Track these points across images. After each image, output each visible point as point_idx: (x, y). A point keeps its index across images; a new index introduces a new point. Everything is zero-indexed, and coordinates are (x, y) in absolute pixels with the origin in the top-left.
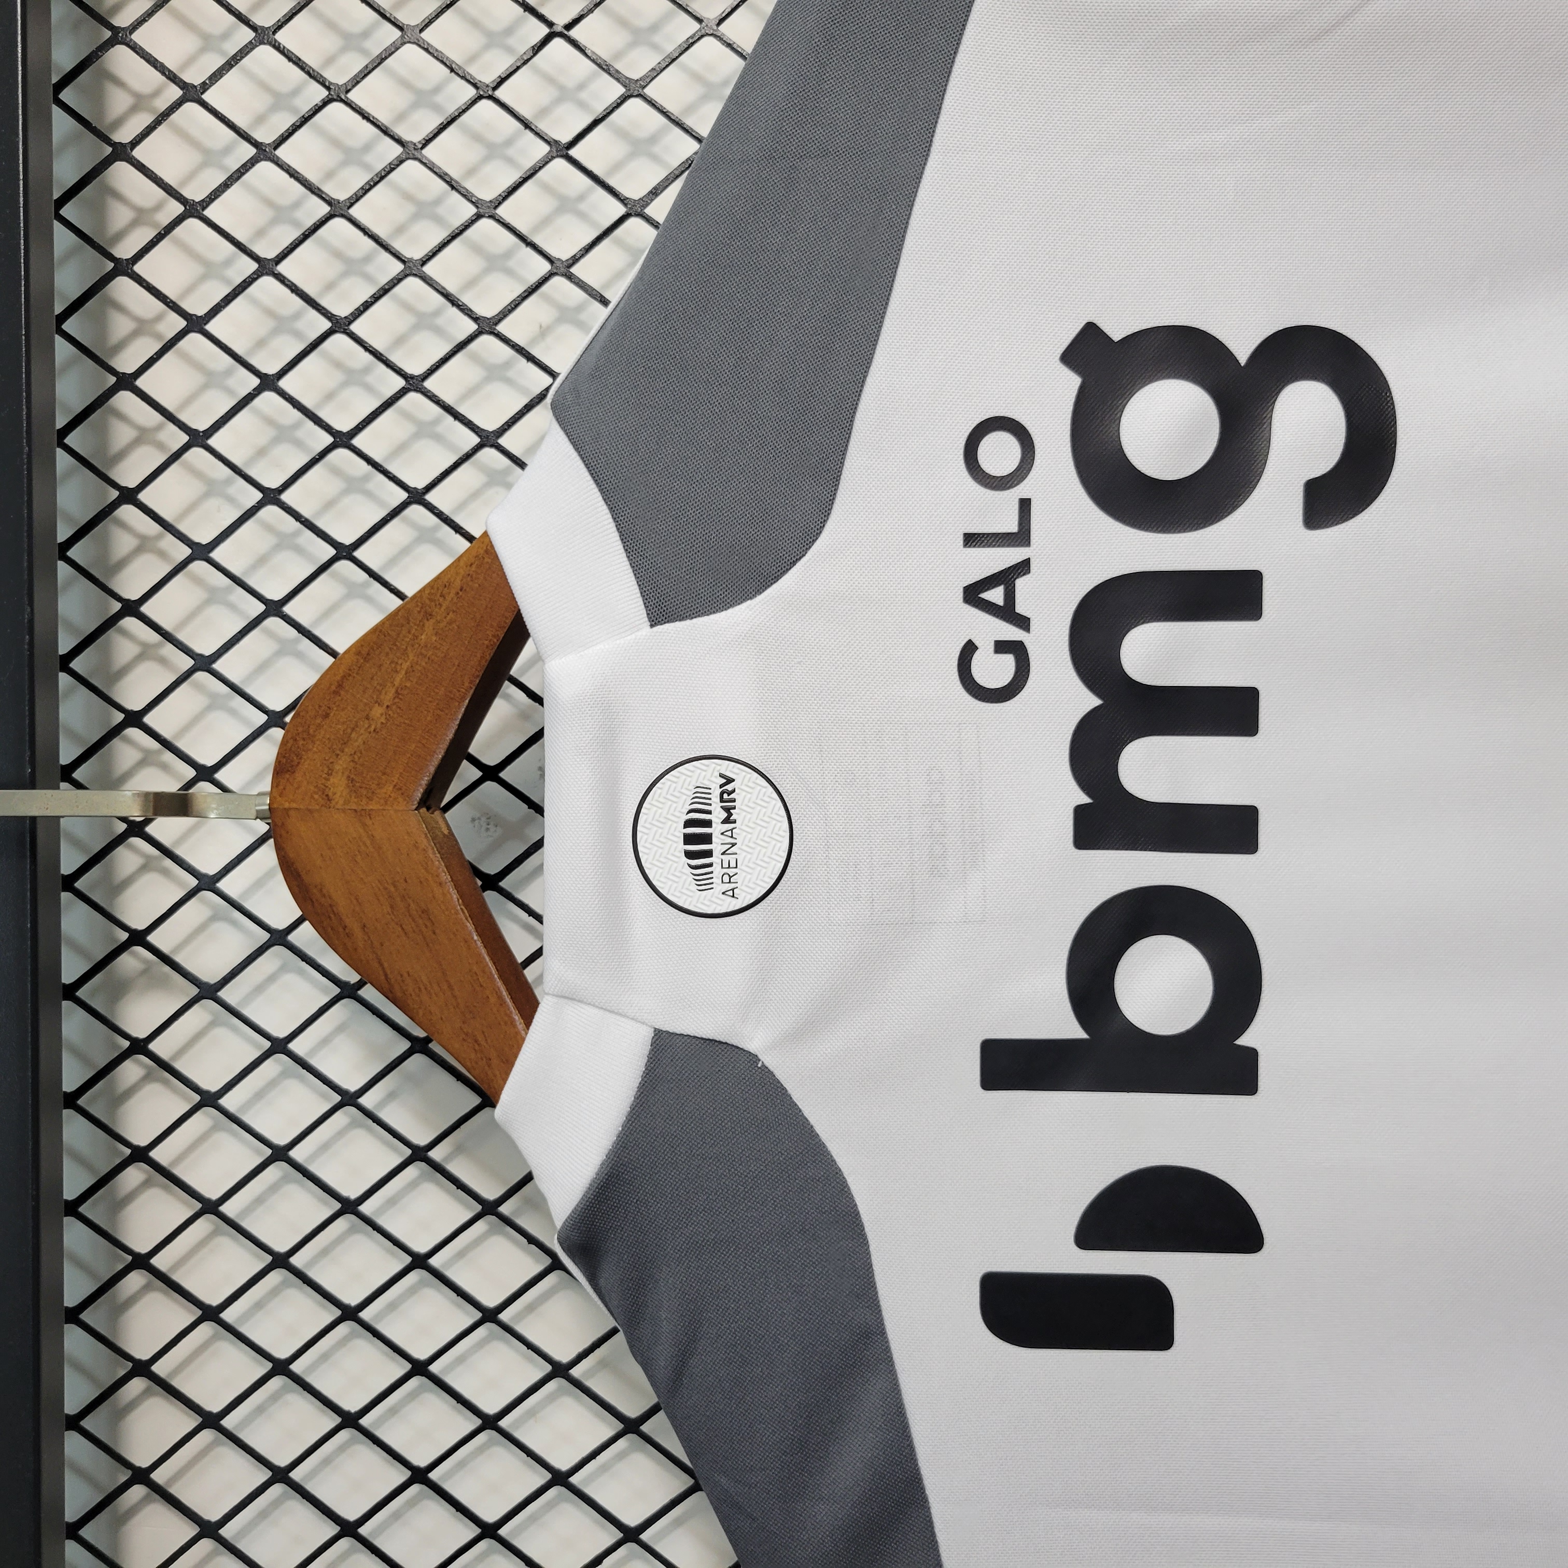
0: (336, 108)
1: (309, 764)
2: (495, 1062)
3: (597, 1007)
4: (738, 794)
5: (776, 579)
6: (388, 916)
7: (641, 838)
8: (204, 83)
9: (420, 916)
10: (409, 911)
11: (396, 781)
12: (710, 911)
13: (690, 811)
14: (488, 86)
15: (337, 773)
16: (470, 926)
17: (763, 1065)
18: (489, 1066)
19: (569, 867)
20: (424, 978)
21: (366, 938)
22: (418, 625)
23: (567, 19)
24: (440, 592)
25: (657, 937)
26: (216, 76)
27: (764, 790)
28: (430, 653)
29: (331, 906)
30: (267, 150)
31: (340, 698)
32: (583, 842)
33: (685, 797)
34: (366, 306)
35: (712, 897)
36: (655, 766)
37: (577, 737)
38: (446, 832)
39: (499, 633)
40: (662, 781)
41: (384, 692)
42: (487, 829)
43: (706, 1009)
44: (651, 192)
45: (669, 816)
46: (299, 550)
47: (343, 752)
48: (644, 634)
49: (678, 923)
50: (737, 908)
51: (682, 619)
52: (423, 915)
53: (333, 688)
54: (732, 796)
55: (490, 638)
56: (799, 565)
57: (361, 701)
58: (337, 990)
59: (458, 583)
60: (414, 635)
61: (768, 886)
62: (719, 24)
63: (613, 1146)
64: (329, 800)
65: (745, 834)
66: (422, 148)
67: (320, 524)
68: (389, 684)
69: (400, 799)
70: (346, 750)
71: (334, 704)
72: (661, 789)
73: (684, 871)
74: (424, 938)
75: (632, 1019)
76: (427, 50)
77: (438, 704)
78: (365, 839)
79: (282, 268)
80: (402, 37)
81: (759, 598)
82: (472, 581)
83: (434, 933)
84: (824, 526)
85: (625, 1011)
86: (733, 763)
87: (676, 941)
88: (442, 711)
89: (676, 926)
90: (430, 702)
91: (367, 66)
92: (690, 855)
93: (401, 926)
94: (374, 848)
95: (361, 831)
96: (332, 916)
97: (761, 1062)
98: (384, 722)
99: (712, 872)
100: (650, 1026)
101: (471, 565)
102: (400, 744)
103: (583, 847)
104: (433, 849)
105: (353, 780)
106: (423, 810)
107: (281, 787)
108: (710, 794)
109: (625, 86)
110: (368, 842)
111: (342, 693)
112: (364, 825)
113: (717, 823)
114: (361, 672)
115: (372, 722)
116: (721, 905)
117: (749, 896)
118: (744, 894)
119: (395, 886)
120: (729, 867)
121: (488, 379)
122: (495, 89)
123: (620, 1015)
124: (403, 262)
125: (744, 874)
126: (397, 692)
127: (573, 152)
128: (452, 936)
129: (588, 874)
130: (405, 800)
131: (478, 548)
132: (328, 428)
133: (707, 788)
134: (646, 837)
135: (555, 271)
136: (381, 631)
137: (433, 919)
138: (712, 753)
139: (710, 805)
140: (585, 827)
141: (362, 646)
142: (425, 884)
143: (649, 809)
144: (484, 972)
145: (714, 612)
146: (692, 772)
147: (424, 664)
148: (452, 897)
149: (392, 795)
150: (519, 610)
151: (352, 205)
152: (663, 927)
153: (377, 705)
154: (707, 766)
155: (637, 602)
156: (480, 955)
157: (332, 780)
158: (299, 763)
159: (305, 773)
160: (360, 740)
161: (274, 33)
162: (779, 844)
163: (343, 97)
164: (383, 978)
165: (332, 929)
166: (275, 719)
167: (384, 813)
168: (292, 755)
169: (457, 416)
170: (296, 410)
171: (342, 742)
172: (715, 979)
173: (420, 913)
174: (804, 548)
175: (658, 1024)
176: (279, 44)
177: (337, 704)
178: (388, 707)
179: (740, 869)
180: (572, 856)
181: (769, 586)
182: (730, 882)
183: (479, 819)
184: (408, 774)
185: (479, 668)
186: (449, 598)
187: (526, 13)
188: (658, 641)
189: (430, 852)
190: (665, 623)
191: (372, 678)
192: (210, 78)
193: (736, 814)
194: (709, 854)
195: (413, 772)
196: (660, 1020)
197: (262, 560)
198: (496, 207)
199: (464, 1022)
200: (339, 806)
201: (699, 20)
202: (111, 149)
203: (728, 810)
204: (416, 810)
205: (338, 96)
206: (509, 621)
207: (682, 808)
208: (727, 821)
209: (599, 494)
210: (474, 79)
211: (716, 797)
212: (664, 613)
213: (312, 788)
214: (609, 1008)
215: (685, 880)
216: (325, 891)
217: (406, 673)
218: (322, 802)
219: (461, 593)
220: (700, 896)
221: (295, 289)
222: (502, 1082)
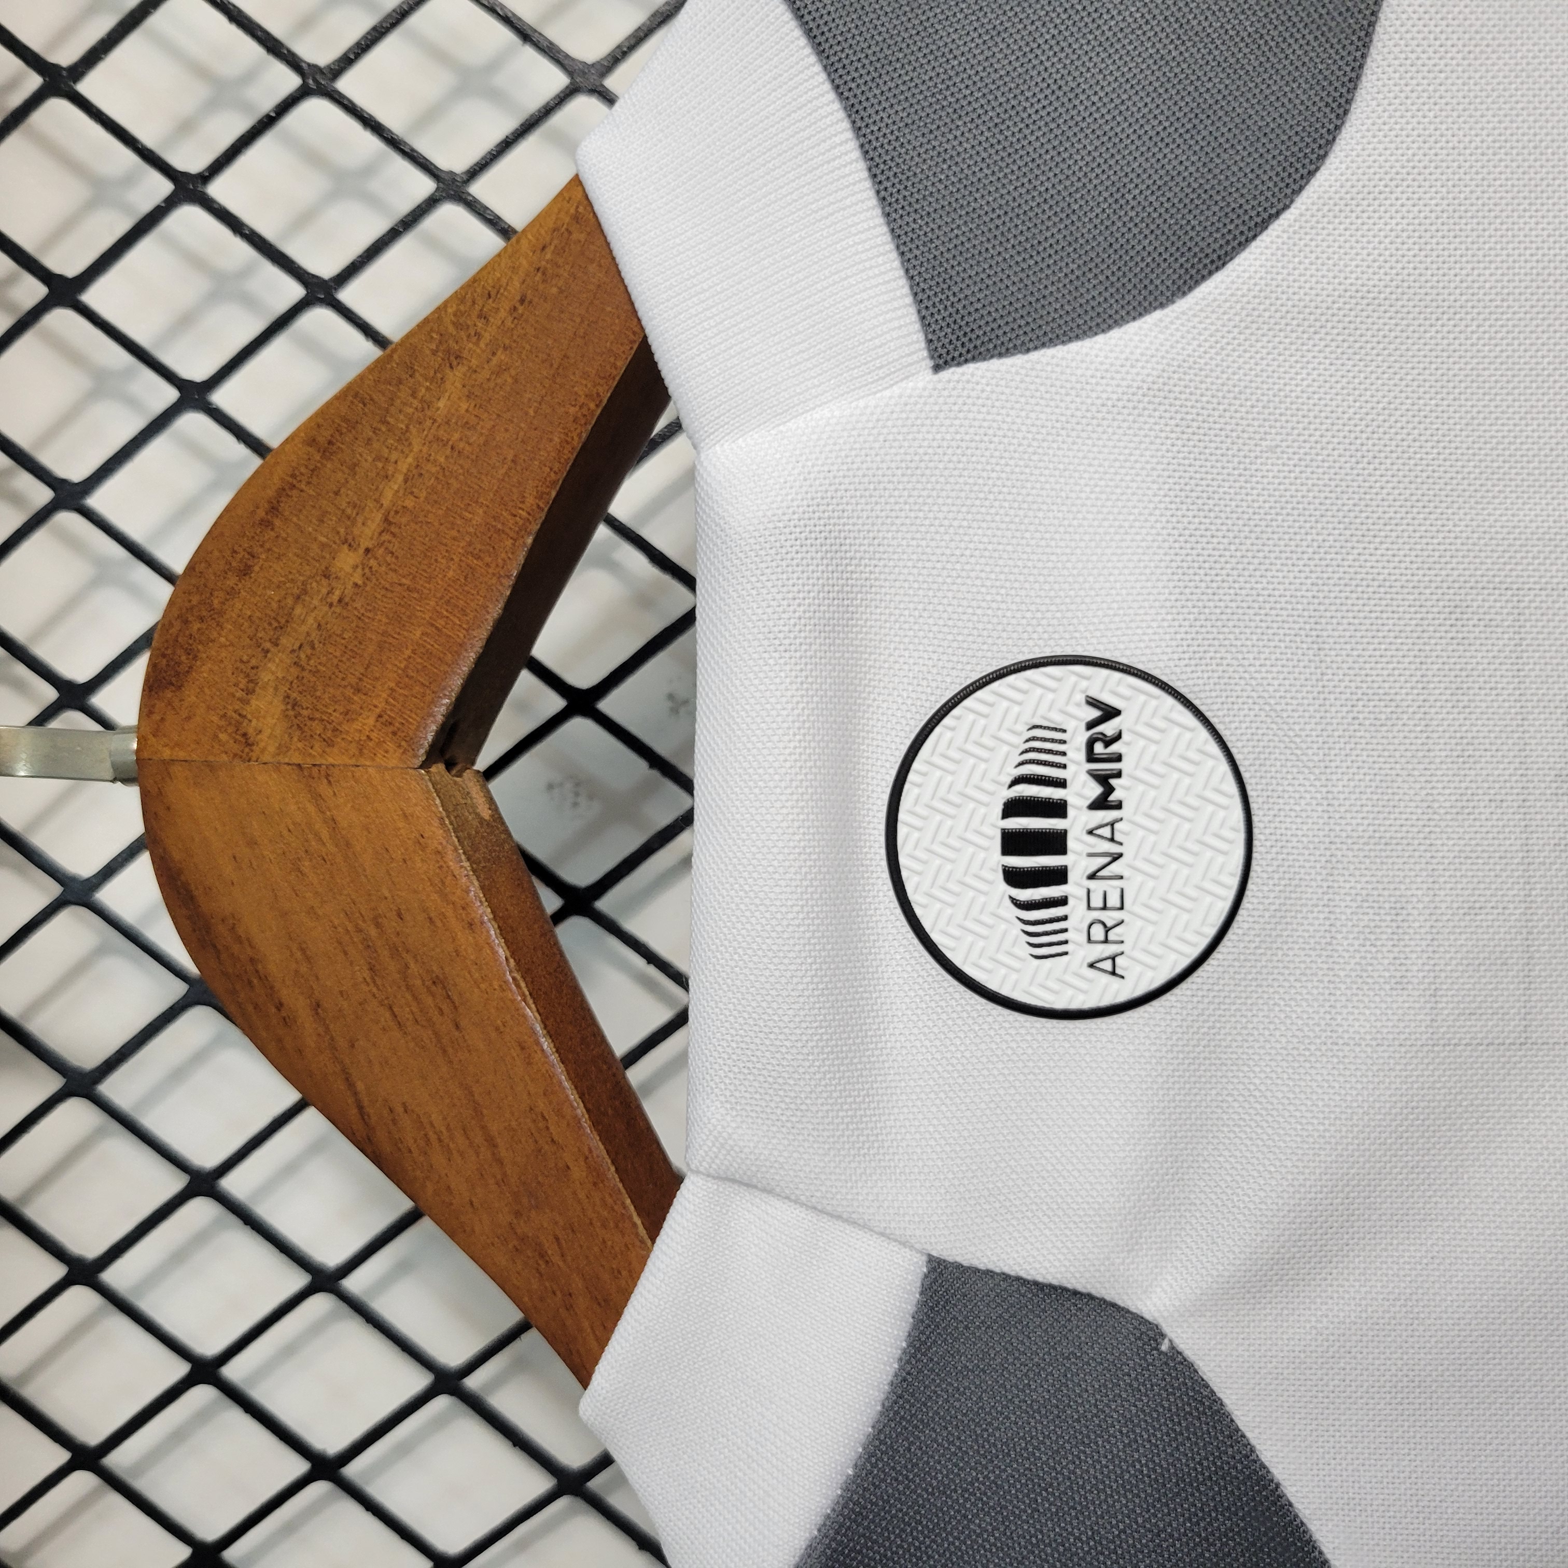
1: (211, 670)
2: (582, 1303)
3: (802, 1204)
4: (1128, 744)
5: (1220, 261)
6: (364, 987)
7: (907, 836)
9: (428, 988)
10: (405, 978)
11: (382, 705)
12: (1059, 1004)
13: (1017, 781)
15: (264, 688)
16: (530, 1013)
17: (1172, 1347)
18: (569, 1308)
19: (747, 900)
20: (436, 1118)
21: (321, 1030)
22: (432, 380)
24: (477, 308)
25: (938, 1056)
27: (1188, 735)
28: (456, 436)
29: (252, 960)
31: (273, 534)
32: (780, 844)
33: (1005, 748)
35: (1065, 971)
36: (939, 678)
37: (770, 610)
38: (486, 814)
39: (601, 390)
40: (955, 712)
41: (360, 520)
42: (575, 804)
43: (1046, 1220)
45: (970, 791)
47: (277, 645)
48: (920, 385)
49: (986, 1026)
50: (1122, 998)
51: (1005, 352)
52: (434, 988)
53: (261, 513)
54: (1115, 748)
55: (582, 399)
56: (1276, 229)
57: (315, 539)
59: (515, 287)
60: (422, 401)
61: (1195, 952)
63: (834, 1510)
64: (249, 744)
65: (1141, 833)
68: (371, 504)
69: (390, 746)
70: (284, 641)
71: (262, 546)
72: (952, 729)
73: (1002, 912)
74: (436, 1034)
75: (882, 1234)
77: (470, 544)
78: (319, 826)
81: (1183, 305)
82: (544, 281)
83: (457, 1027)
84: (1334, 139)
85: (866, 1217)
86: (1117, 675)
87: (980, 1066)
88: (479, 558)
89: (980, 1033)
90: (454, 539)
92: (1014, 877)
93: (391, 1008)
94: (337, 846)
95: (311, 809)
96: (255, 981)
97: (1166, 1341)
98: (360, 583)
99: (1065, 918)
100: (918, 1251)
101: (544, 248)
102: (390, 629)
103: (781, 857)
104: (456, 850)
105: (295, 705)
106: (438, 768)
107: (156, 717)
108: (1064, 742)
110: (325, 834)
111: (277, 522)
112: (317, 798)
113: (1079, 808)
114: (315, 480)
115: (334, 584)
116: (1085, 992)
117: (1150, 974)
118: (1138, 968)
119: (378, 925)
120: (1105, 908)
123: (854, 1223)
125: (1139, 923)
126: (386, 520)
128: (494, 1035)
129: (790, 916)
130: (400, 746)
131: (560, 211)
133: (1055, 729)
134: (916, 835)
136: (356, 395)
137: (455, 998)
138: (1069, 651)
139: (1064, 767)
140: (784, 811)
141: (319, 426)
142: (439, 924)
143: (924, 774)
144: (559, 1113)
145: (1077, 337)
146: (1025, 692)
147: (442, 460)
148: (495, 953)
149: (374, 735)
150: (645, 338)
152: (952, 1035)
153: (346, 547)
154: (1059, 680)
155: (903, 316)
156: (551, 1077)
157: (254, 702)
158: (191, 667)
159: (201, 688)
160: (310, 620)
162: (1220, 859)
164: (354, 1111)
165: (256, 1007)
167: (358, 772)
168: (179, 652)
171: (275, 624)
172: (1069, 1154)
173: (429, 983)
174: (1289, 191)
175: (939, 1247)
177: (267, 546)
178: (367, 550)
179: (1129, 912)
180: (755, 875)
181: (1204, 278)
182: (1106, 941)
183: (561, 785)
184: (406, 692)
185: (556, 466)
186: (495, 321)
188: (952, 400)
189: (450, 855)
190: (966, 361)
191: (337, 493)
193: (1122, 787)
194: (1059, 876)
195: (417, 688)
196: (943, 1239)
199: (518, 1214)
200: (266, 758)
203: (1104, 780)
204: (421, 767)
206: (622, 364)
207: (1000, 773)
208: (1101, 803)
209: (823, 76)
211: (1078, 750)
212: (965, 340)
213: (215, 719)
214: (829, 1208)
215: (1005, 933)
216: (241, 931)
217: (406, 481)
218: (236, 748)
219: (521, 309)
220: (1038, 968)
222: (593, 1344)
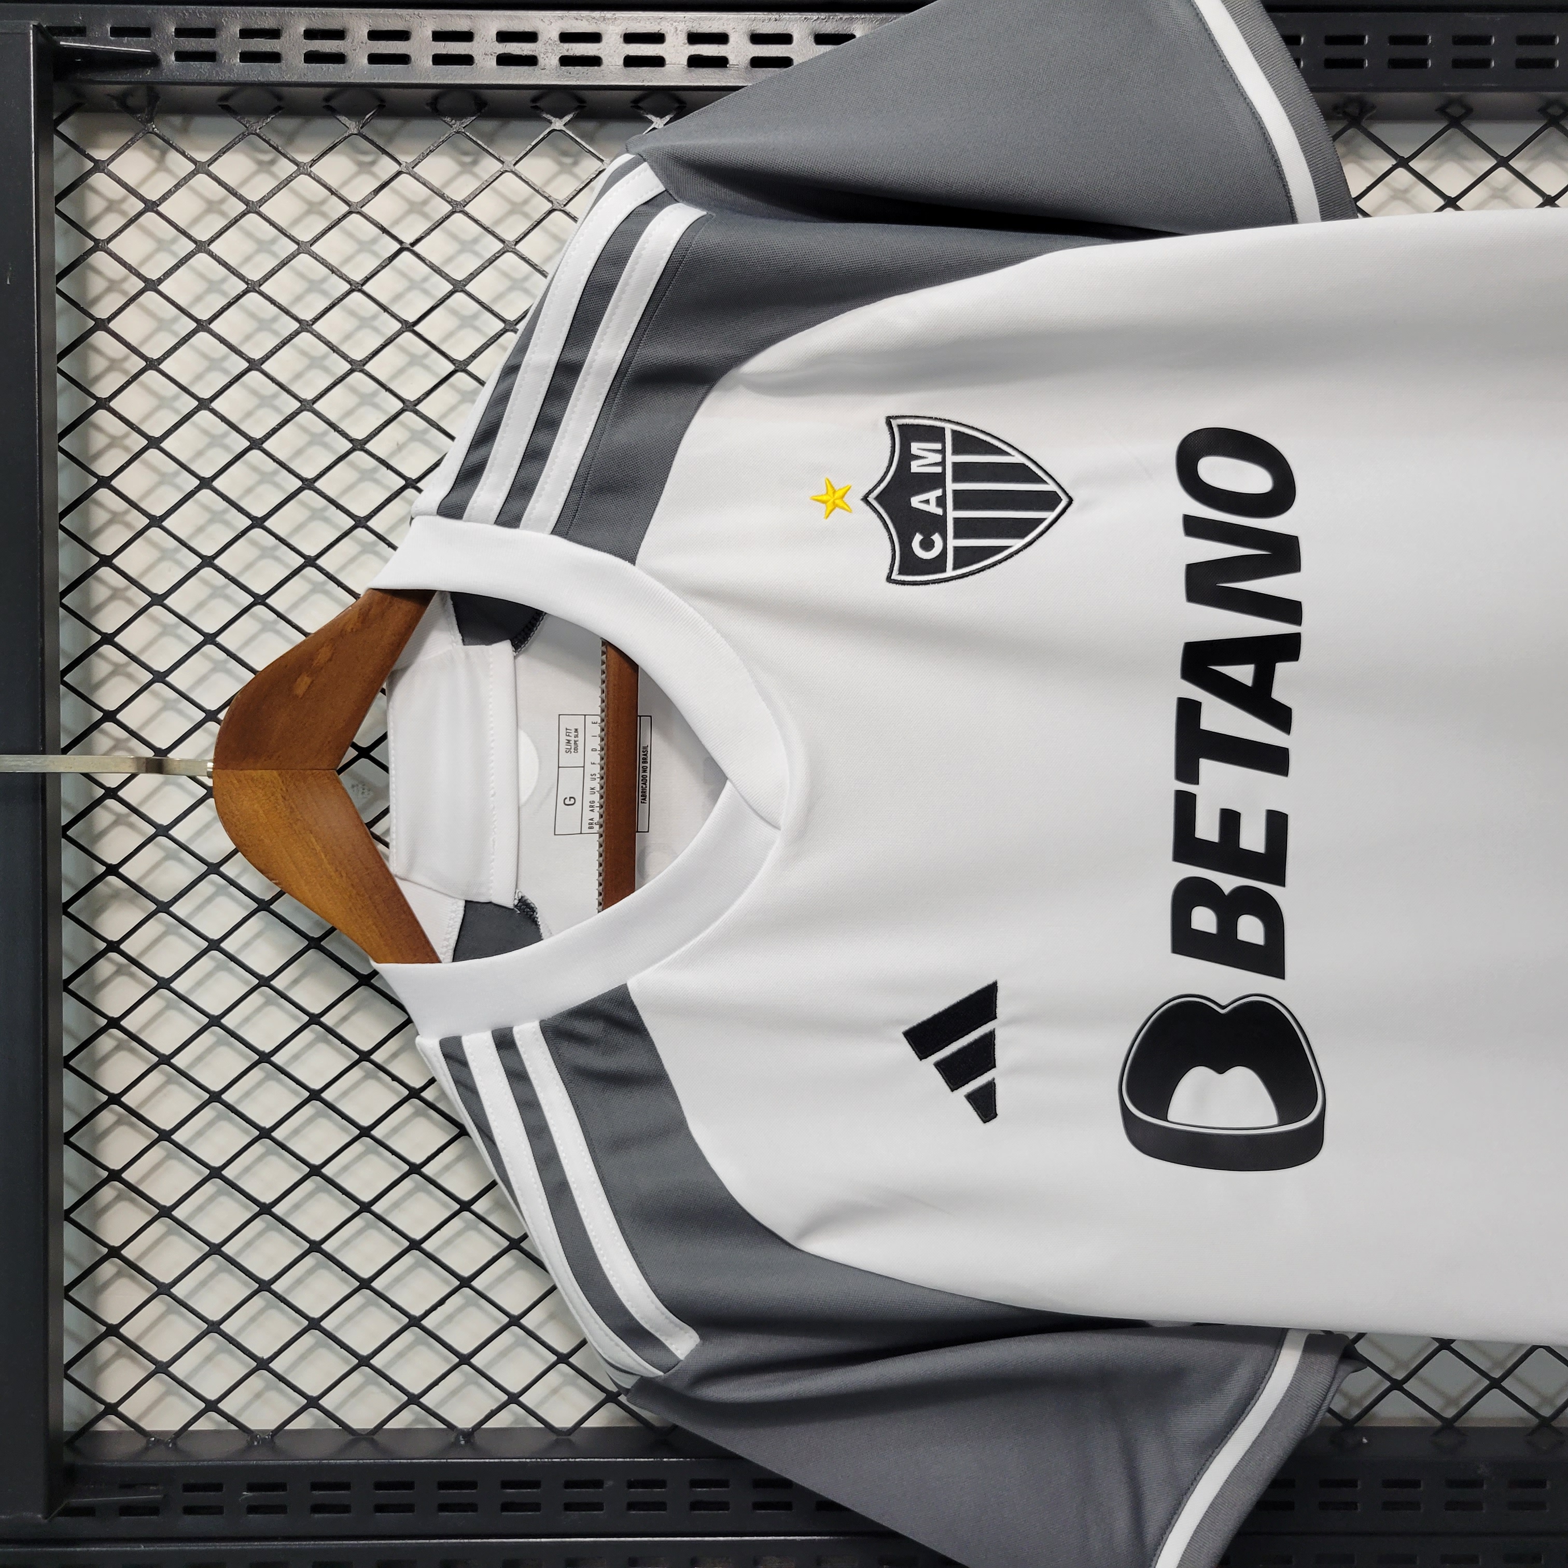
0: (252, 296)
8: (160, 278)
14: (358, 283)
23: (412, 240)
26: (168, 274)
30: (204, 324)
34: (274, 431)
44: (471, 356)
46: (228, 598)
58: (255, 905)
62: (516, 245)
66: (312, 325)
67: (242, 580)
76: (316, 258)
79: (214, 405)
80: (298, 249)
91: (273, 269)
109: (453, 285)
121: (361, 480)
122: (363, 285)
124: (300, 401)
127: (417, 328)
132: (248, 515)
135: (406, 408)
151: (263, 362)
161: (209, 245)
163: (257, 289)
166: (211, 716)
169: (339, 507)
170: (225, 502)
176: (213, 253)
187: (384, 234)
192: (164, 275)
197: (200, 605)
198: (364, 365)
201: (503, 241)
202: (94, 323)
205: (254, 289)
210: (348, 278)
221: (223, 419)
